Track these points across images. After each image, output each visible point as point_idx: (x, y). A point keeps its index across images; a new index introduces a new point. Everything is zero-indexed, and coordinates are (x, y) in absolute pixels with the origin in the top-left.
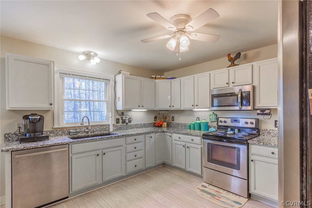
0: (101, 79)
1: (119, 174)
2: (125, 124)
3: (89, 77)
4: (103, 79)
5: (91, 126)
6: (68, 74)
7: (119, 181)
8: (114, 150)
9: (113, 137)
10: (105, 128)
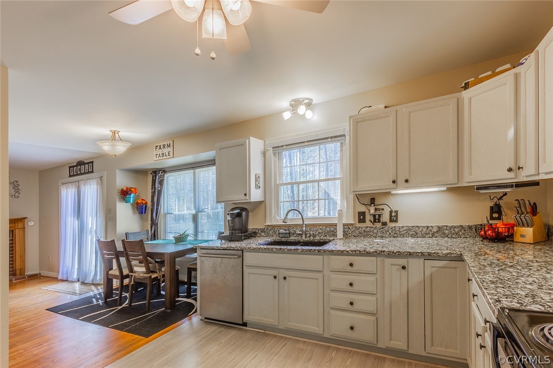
0: (327, 138)
1: (314, 328)
2: (379, 225)
3: (308, 141)
4: (332, 138)
5: (306, 225)
6: (281, 146)
7: (320, 343)
8: (303, 276)
9: (300, 251)
10: (333, 231)
